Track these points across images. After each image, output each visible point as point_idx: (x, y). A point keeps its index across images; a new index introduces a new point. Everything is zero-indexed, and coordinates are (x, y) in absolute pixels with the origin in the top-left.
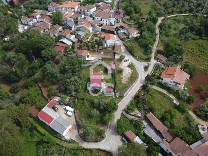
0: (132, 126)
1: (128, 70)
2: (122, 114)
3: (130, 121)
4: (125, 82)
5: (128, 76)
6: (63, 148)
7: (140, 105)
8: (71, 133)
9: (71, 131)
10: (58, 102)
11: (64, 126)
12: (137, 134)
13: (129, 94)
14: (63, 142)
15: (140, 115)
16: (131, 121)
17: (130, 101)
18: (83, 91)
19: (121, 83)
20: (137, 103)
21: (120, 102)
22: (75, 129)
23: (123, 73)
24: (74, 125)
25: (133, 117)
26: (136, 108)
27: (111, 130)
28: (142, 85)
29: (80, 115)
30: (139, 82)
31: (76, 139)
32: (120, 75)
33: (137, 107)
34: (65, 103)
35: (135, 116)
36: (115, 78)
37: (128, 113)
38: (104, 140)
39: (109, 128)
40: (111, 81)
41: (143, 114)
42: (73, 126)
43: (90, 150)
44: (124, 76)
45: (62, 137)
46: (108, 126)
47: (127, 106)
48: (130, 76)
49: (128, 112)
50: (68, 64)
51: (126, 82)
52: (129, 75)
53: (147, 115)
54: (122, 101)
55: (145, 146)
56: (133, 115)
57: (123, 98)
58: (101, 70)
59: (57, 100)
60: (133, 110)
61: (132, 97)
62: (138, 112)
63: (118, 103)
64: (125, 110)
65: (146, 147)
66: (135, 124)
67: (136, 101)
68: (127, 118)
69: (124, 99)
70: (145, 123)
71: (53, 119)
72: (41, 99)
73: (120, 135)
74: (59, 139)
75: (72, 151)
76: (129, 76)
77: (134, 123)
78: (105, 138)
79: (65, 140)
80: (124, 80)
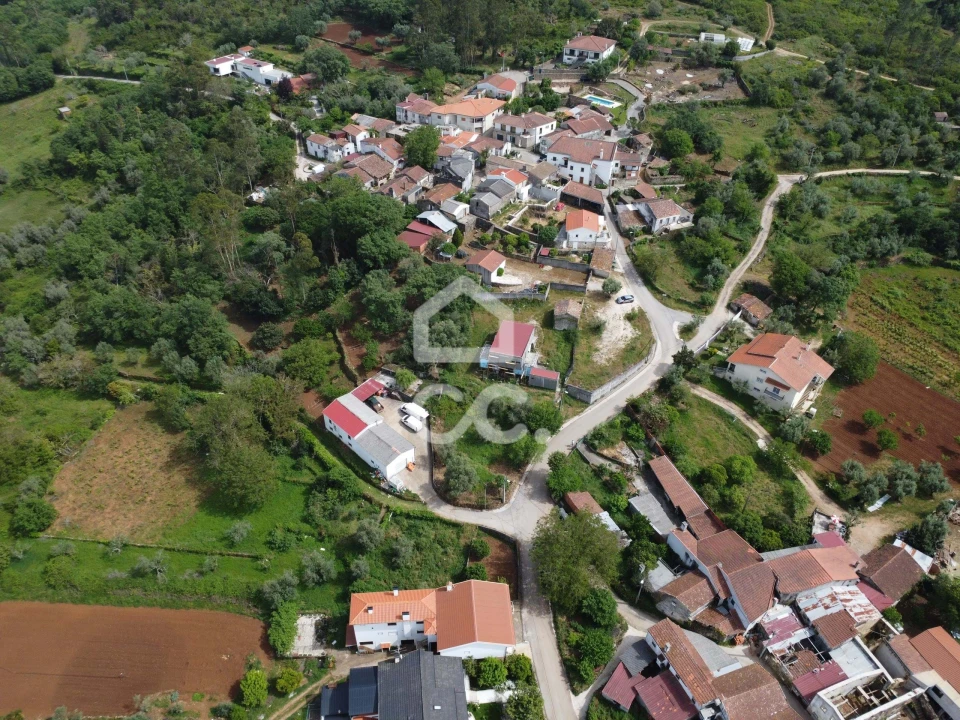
0: (597, 484)
1: (622, 328)
2: (574, 448)
3: (594, 470)
4: (604, 362)
5: (618, 346)
6: (381, 508)
7: (638, 431)
8: (409, 475)
9: (410, 470)
10: (385, 388)
11: (394, 448)
12: (606, 507)
13: (609, 398)
14: (383, 494)
15: (630, 460)
16: (599, 472)
17: (609, 418)
18: (465, 370)
19: (588, 362)
20: (628, 425)
21: (576, 418)
22: (422, 468)
23: (605, 334)
24: (423, 457)
25: (606, 463)
26: (623, 439)
27: (530, 487)
28: (658, 378)
30: (654, 369)
31: (421, 491)
32: (593, 338)
33: (627, 437)
34: (406, 393)
35: (614, 460)
36: (573, 346)
37: (591, 448)
38: (503, 509)
39: (524, 478)
40: (559, 354)
41: (640, 459)
42: (419, 459)
43: (455, 525)
44: (605, 343)
45: (384, 479)
46: (522, 474)
47: (595, 429)
48: (623, 346)
49: (593, 445)
50: (432, 284)
51: (608, 360)
52: (622, 343)
53: (651, 463)
54: (583, 415)
55: (623, 537)
56: (609, 456)
57: (587, 407)
58: (534, 318)
59: (383, 383)
60: (611, 444)
61: (617, 408)
62: (626, 450)
63: (567, 418)
64: (585, 441)
65: (626, 540)
66: (607, 481)
67: (627, 419)
68: (588, 463)
69: (589, 411)
70: (639, 484)
71: (366, 425)
72: (337, 377)
73: (555, 504)
74: (374, 485)
75: (405, 522)
76: (622, 345)
77: (606, 477)
78: (507, 503)
79: (391, 490)
80: (602, 354)
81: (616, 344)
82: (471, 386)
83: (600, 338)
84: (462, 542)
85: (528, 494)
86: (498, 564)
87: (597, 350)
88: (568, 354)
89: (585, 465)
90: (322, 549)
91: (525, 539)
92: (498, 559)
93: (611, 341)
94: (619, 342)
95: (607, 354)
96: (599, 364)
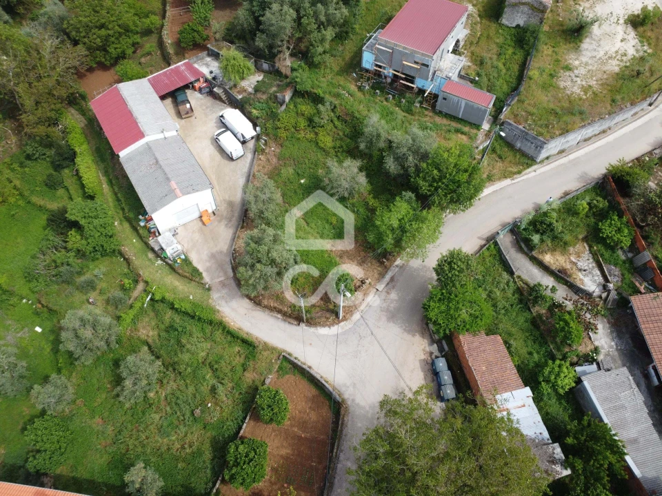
0: (521, 320)
1: (620, 37)
2: (492, 240)
3: (519, 291)
4: (577, 90)
5: (605, 68)
6: (136, 282)
7: (619, 230)
8: (201, 231)
9: (204, 224)
10: (206, 80)
11: (174, 184)
12: (530, 377)
13: (572, 157)
14: (151, 255)
15: (590, 282)
16: (528, 296)
17: (566, 194)
18: (336, 69)
19: (549, 85)
20: (602, 215)
21: (508, 182)
22: (224, 222)
23: (586, 44)
24: (230, 204)
25: (548, 281)
26: (585, 239)
27: (394, 296)
29: (275, 168)
31: (208, 264)
32: (563, 47)
33: (594, 237)
34: (234, 93)
35: (561, 276)
36: (527, 54)
37: (524, 245)
38: (335, 330)
40: (501, 65)
41: (611, 286)
42: (223, 207)
43: (249, 345)
44: (584, 59)
45: (155, 233)
46: (386, 269)
47: (538, 209)
48: (617, 69)
49: (528, 242)
51: (585, 89)
52: (615, 62)
54: (519, 179)
55: (554, 461)
56: (553, 267)
57: (529, 166)
59: (205, 70)
60: (560, 244)
61: (582, 177)
62: (586, 262)
63: (490, 179)
64: (514, 229)
66: (540, 316)
67: (602, 203)
68: (511, 273)
69: (531, 174)
70: (603, 339)
71: (141, 135)
72: (149, 54)
73: (433, 341)
74: (141, 237)
75: (168, 315)
76: (614, 67)
77: (540, 310)
78: (345, 319)
79: (159, 254)
80: (577, 77)
81: (603, 63)
82: (338, 96)
83: (577, 49)
84: (249, 377)
85: (388, 310)
86: (300, 438)
87: (568, 68)
88: (516, 68)
89: (505, 276)
90: (38, 329)
91: (362, 403)
92: (303, 425)
93: (595, 57)
94: (610, 61)
95: (585, 77)
96: (569, 92)
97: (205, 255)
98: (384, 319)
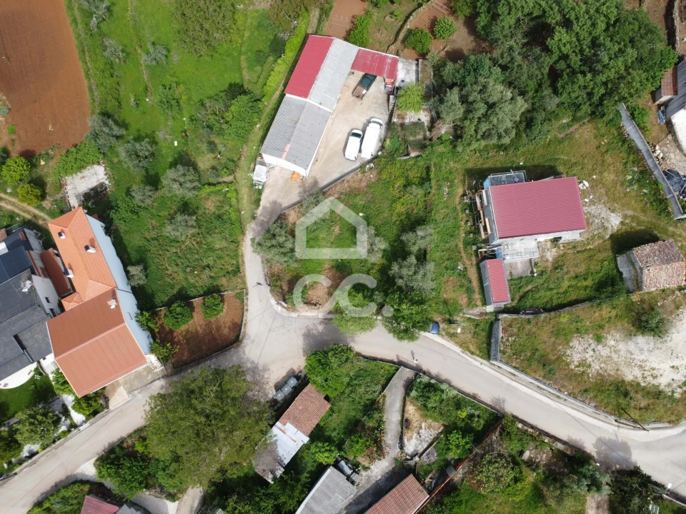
0: (353, 413)
2: (400, 364)
3: (373, 401)
4: (577, 358)
6: (232, 173)
7: (458, 446)
8: (286, 181)
9: (292, 176)
10: (395, 83)
11: (288, 148)
12: (318, 435)
13: (514, 384)
14: (252, 166)
15: (412, 444)
16: (373, 407)
20: (466, 430)
21: (458, 349)
22: (301, 190)
24: (316, 183)
26: (445, 426)
27: (321, 328)
29: (359, 190)
32: (624, 324)
35: (405, 423)
36: (590, 299)
37: (409, 386)
40: (566, 284)
41: (417, 459)
42: (310, 181)
43: (238, 268)
44: (622, 346)
46: (336, 312)
48: (630, 378)
51: (583, 363)
52: (637, 373)
53: (411, 478)
54: (467, 357)
55: (273, 472)
56: (406, 416)
58: (625, 217)
59: (401, 75)
60: (424, 411)
61: (499, 401)
62: (428, 434)
63: (452, 336)
64: (419, 374)
65: (271, 476)
66: (364, 424)
67: (478, 425)
68: (384, 387)
69: (478, 363)
70: (379, 469)
71: (306, 97)
77: (370, 422)
78: (287, 309)
80: (594, 350)
81: (629, 365)
82: (439, 187)
83: (630, 335)
84: (224, 281)
86: (211, 332)
87: (599, 339)
89: (379, 387)
90: (176, 143)
91: (247, 352)
92: (219, 328)
93: (632, 354)
94: (636, 368)
95: (598, 358)
96: (568, 352)
97: (272, 198)
98: (303, 332)
